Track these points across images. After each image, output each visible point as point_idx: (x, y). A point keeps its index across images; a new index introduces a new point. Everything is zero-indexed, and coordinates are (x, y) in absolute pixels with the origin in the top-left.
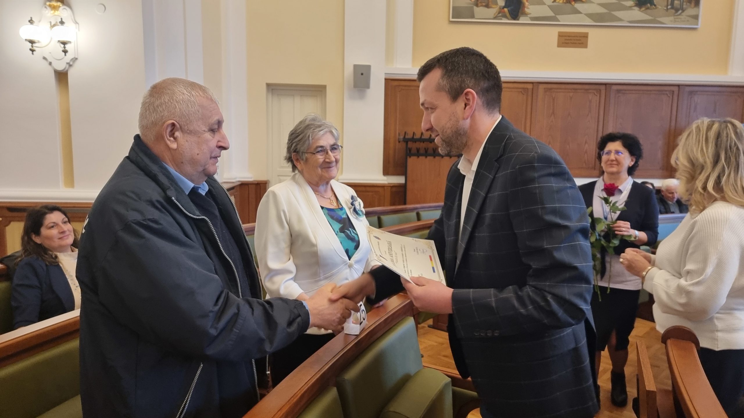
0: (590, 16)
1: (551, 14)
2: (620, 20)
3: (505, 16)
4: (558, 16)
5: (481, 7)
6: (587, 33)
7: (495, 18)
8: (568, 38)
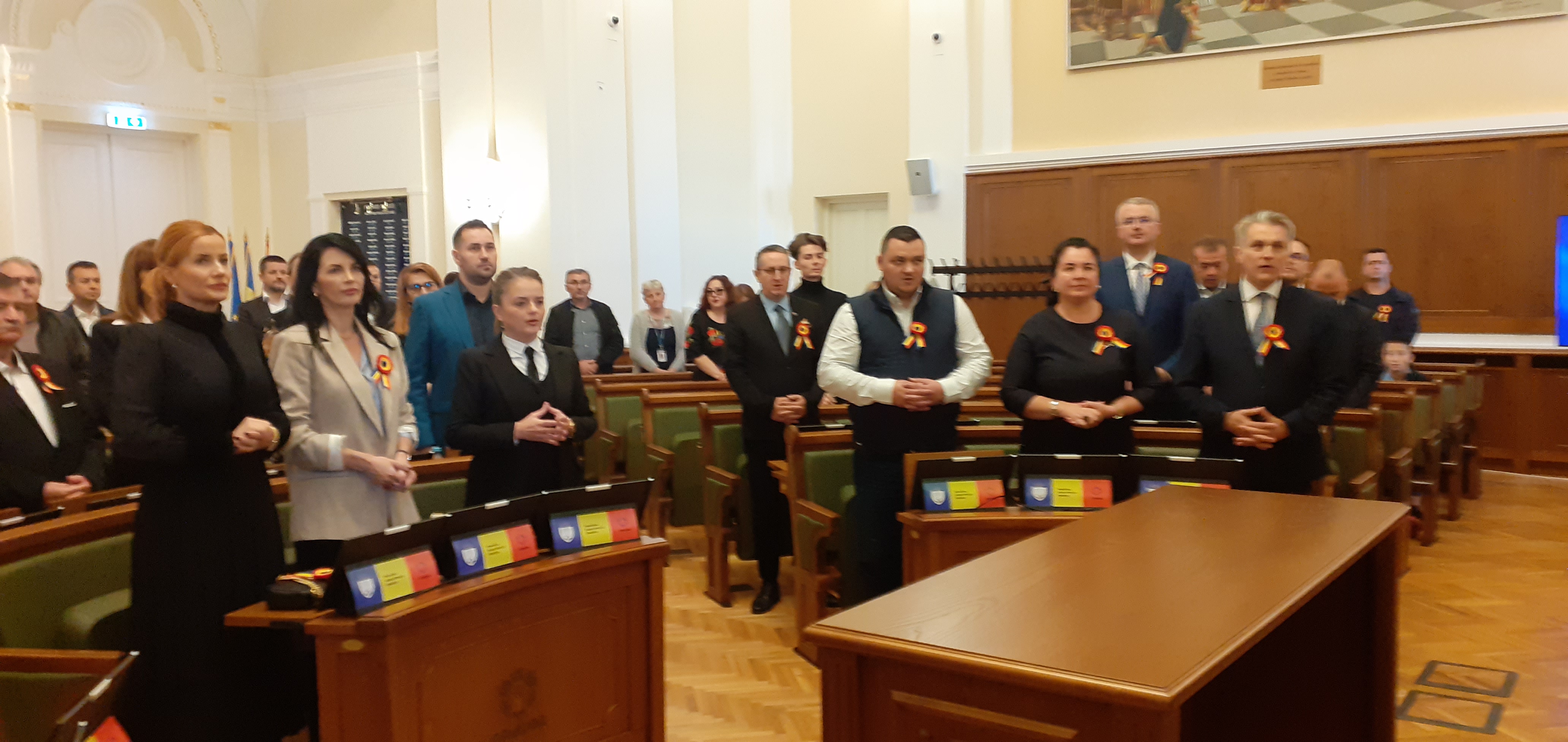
0: (1319, 25)
1: (1243, 33)
2: (1381, 24)
3: (1158, 49)
4: (1256, 36)
5: (1117, 41)
6: (1318, 57)
7: (1141, 54)
8: (1278, 70)
